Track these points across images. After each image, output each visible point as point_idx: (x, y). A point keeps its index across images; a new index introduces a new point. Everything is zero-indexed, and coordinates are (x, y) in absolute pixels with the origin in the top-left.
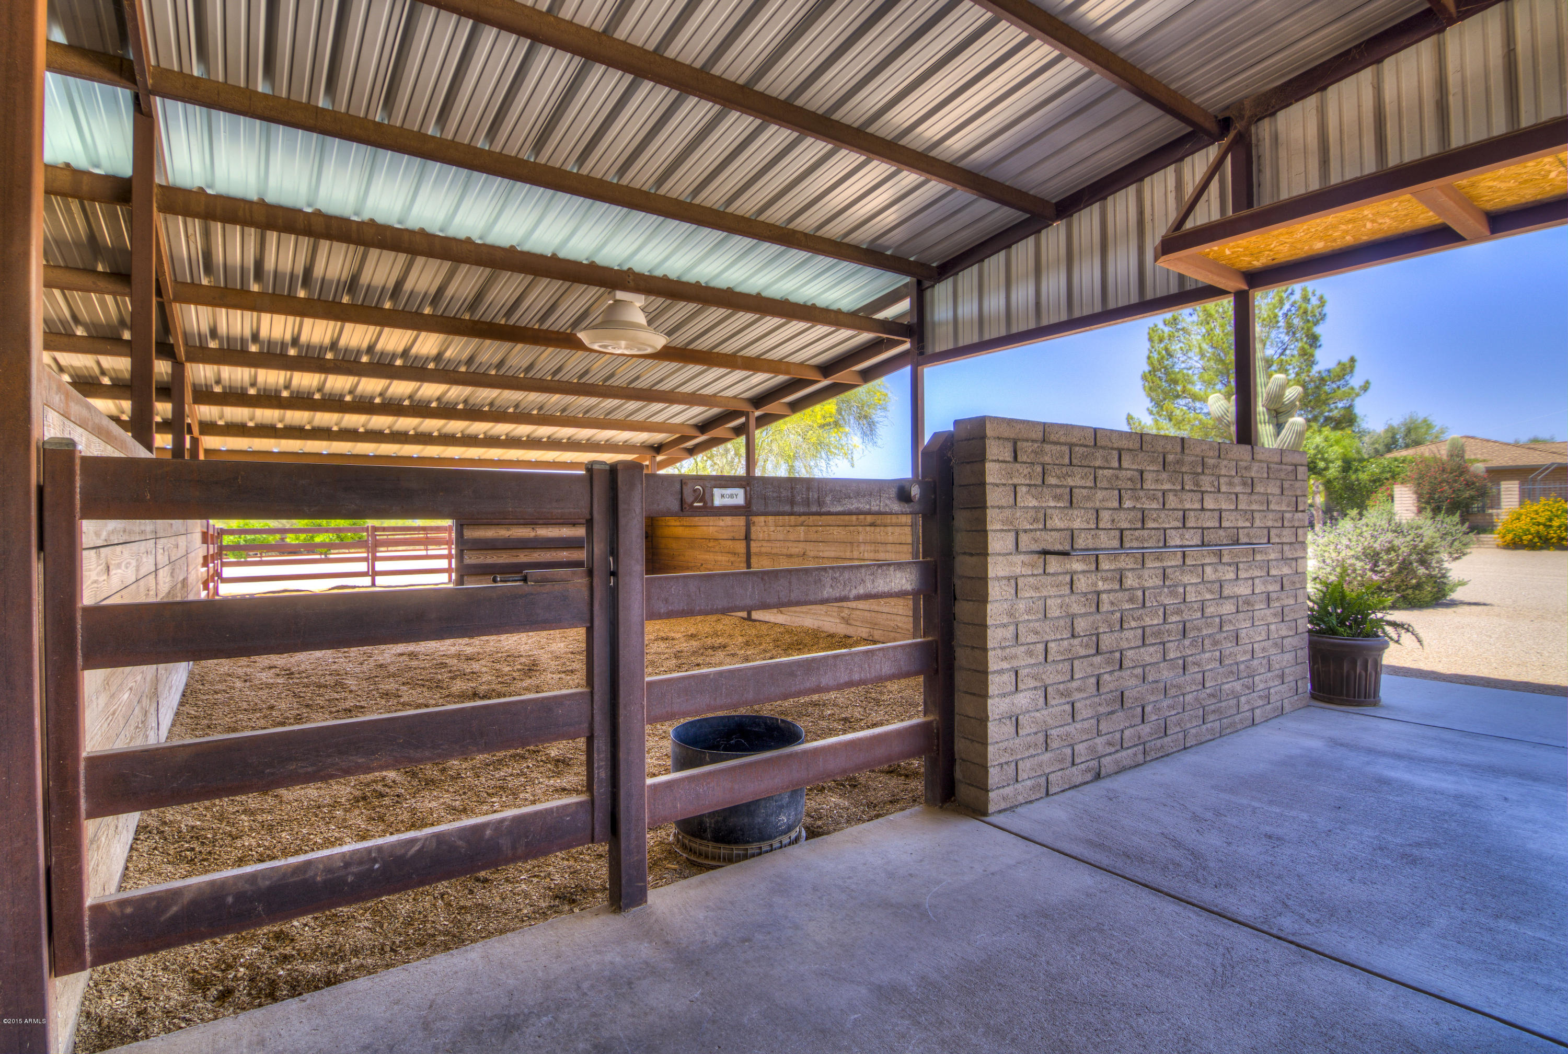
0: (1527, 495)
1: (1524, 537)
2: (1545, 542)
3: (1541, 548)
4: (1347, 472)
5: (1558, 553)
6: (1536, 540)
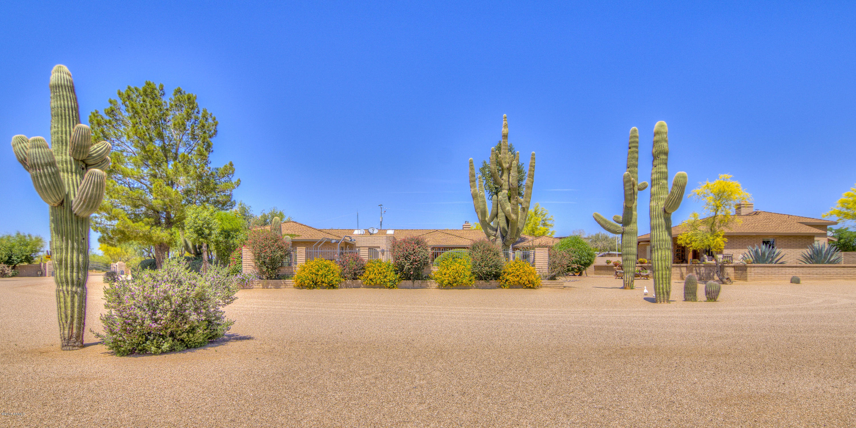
0: (309, 256)
1: (306, 281)
2: (315, 284)
3: (314, 288)
4: (227, 238)
5: (321, 290)
6: (311, 283)
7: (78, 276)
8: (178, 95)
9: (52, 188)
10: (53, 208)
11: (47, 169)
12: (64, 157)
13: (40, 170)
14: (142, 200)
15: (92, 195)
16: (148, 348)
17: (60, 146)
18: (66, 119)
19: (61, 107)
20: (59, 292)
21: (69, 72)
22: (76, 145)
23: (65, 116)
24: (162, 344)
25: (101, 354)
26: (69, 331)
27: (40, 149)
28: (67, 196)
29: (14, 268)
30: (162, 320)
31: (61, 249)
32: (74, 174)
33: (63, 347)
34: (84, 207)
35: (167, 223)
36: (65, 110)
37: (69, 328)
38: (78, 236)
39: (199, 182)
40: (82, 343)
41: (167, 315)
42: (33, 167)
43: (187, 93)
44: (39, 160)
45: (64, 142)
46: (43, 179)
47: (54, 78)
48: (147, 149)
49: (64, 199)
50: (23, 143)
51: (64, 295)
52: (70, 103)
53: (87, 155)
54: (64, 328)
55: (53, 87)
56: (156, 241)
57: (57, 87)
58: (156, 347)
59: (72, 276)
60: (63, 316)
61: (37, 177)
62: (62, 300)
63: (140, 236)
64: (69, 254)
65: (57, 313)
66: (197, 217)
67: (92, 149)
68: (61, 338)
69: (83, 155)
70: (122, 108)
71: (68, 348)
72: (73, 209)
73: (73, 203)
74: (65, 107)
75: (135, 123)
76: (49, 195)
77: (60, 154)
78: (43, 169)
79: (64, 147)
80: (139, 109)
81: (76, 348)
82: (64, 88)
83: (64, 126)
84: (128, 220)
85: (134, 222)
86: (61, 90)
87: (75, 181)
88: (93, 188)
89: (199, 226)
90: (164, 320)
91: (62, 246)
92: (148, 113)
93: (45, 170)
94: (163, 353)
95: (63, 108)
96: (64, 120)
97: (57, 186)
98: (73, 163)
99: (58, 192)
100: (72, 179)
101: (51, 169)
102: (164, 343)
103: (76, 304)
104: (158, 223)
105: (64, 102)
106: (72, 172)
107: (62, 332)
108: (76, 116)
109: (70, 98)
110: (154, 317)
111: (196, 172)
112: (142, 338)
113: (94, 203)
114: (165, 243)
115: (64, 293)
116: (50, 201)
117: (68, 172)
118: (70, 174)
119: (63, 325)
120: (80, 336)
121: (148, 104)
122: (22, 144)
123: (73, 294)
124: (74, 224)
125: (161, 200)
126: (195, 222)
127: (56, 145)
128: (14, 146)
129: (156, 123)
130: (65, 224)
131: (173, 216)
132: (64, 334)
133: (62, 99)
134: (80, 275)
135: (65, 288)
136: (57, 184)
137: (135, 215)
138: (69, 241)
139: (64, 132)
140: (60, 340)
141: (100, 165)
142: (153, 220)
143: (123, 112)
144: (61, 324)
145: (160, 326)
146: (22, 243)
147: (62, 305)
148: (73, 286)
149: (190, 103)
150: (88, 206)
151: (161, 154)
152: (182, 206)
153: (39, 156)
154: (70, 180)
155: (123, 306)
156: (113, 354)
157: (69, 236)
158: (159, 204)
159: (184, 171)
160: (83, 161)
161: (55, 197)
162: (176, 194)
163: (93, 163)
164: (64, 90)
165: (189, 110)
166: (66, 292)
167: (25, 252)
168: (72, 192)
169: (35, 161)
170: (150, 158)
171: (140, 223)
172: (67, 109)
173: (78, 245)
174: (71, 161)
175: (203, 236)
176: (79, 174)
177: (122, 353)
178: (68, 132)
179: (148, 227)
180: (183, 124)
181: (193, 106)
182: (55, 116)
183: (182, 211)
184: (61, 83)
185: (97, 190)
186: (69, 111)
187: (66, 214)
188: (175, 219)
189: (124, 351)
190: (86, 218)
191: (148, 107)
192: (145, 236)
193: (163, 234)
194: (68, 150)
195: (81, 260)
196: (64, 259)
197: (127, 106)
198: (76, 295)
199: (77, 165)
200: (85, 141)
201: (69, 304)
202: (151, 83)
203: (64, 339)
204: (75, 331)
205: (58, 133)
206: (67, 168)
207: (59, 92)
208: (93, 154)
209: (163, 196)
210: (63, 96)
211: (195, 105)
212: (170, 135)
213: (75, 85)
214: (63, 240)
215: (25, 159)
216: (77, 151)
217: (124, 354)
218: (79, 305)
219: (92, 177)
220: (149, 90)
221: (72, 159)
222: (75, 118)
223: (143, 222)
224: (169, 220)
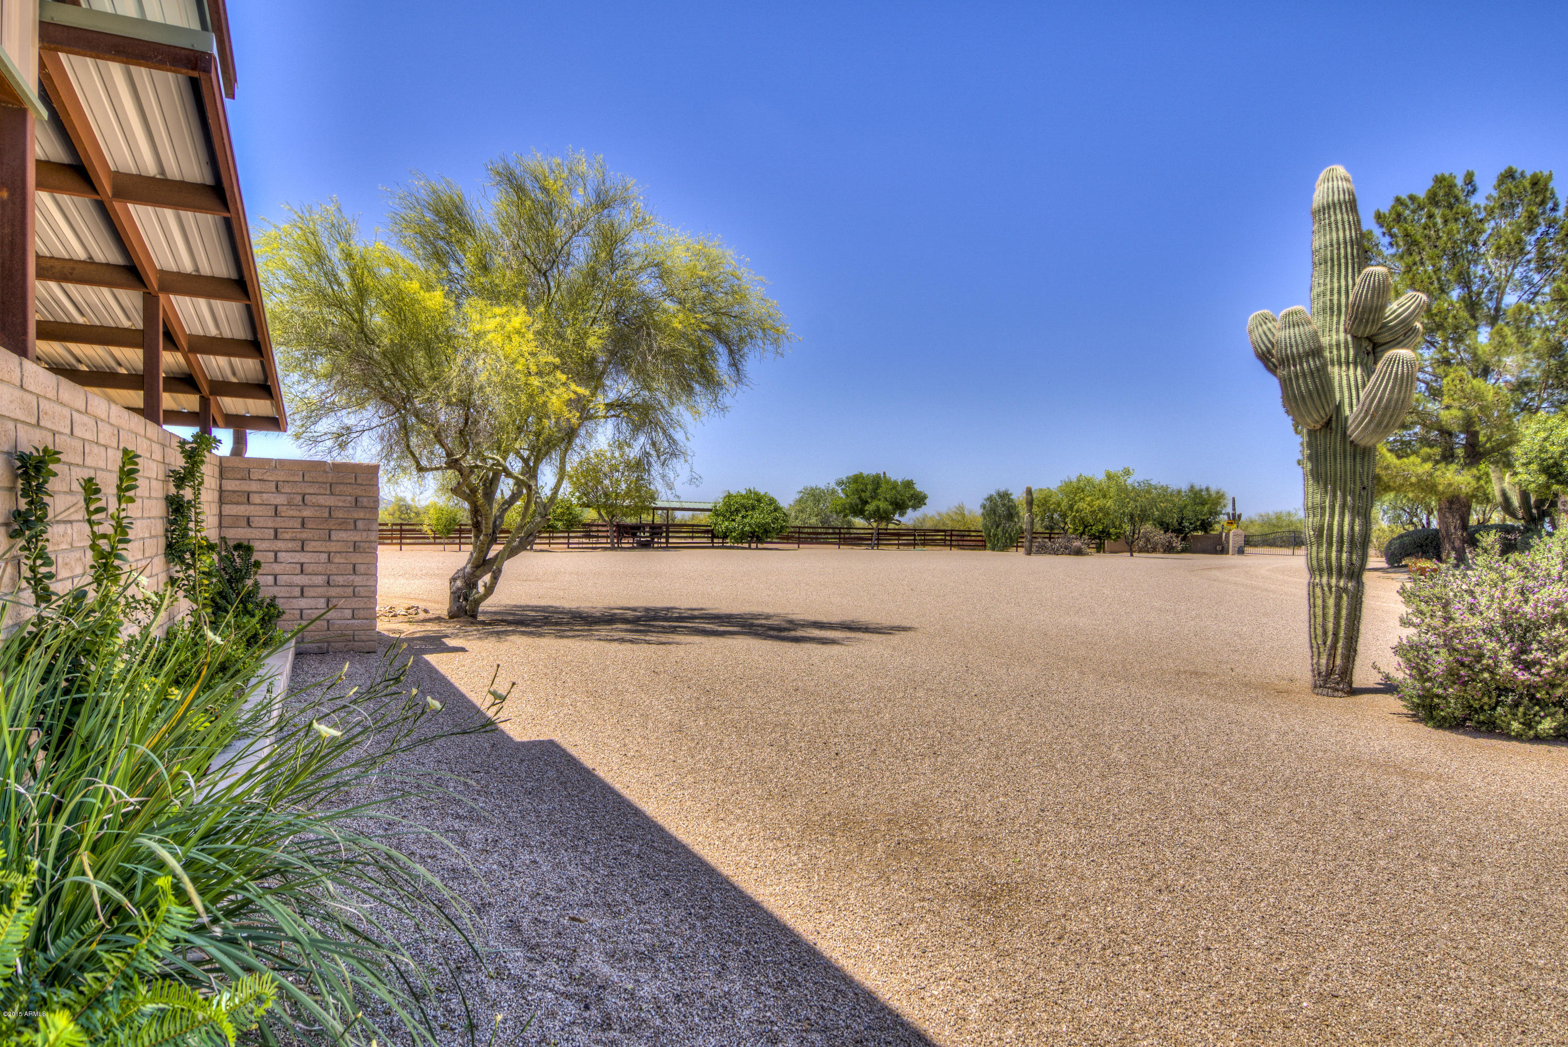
7: (1350, 559)
8: (1510, 184)
9: (1315, 396)
10: (1312, 433)
11: (1308, 362)
12: (1335, 337)
13: (1295, 366)
14: (1418, 413)
15: (1389, 400)
16: (1504, 722)
17: (1328, 319)
18: (1339, 265)
19: (1332, 245)
20: (1314, 587)
21: (1348, 175)
22: (1360, 309)
23: (1339, 259)
24: (1537, 718)
25: (1391, 716)
26: (1328, 660)
27: (1296, 328)
28: (1339, 408)
29: (1184, 539)
30: (1542, 666)
31: (1323, 509)
32: (1351, 366)
33: (1315, 687)
34: (1372, 426)
35: (1468, 456)
36: (1339, 249)
37: (1329, 655)
38: (1355, 483)
39: (1552, 361)
40: (1351, 686)
41: (1560, 657)
42: (1285, 361)
43: (1528, 175)
44: (1294, 349)
45: (1335, 308)
46: (1301, 381)
47: (1320, 194)
48: (1434, 311)
49: (1331, 417)
50: (1265, 323)
51: (1323, 594)
52: (1347, 233)
53: (1379, 325)
54: (1319, 653)
55: (1319, 211)
56: (1443, 493)
57: (1327, 208)
58: (1520, 723)
59: (1339, 559)
60: (1319, 631)
61: (1290, 379)
62: (1319, 602)
63: (1412, 484)
64: (1336, 518)
65: (1307, 625)
66: (1545, 439)
67: (1388, 311)
68: (1313, 671)
69: (1372, 326)
70: (1382, 242)
71: (1325, 692)
72: (1348, 432)
73: (1350, 421)
74: (1338, 243)
75: (1411, 263)
76: (1308, 409)
77: (1327, 333)
78: (1301, 365)
79: (1335, 319)
80: (1418, 235)
81: (1340, 694)
82: (1338, 207)
83: (1335, 280)
84: (1388, 455)
85: (1399, 457)
86: (1332, 213)
87: (1352, 379)
88: (1393, 388)
89: (1551, 458)
90: (1548, 666)
91: (1324, 502)
92: (1439, 238)
93: (1305, 365)
94: (1538, 739)
95: (1335, 246)
96: (1336, 268)
97: (1324, 391)
98: (1351, 346)
99: (1324, 401)
100: (1348, 376)
101: (1315, 362)
102: (1542, 718)
103: (1344, 612)
104: (1448, 457)
105: (1338, 234)
106: (1348, 364)
107: (1315, 661)
108: (1358, 254)
109: (1349, 222)
110: (1524, 657)
111: (1548, 340)
112: (1490, 698)
113: (1391, 416)
114: (1462, 496)
115: (1323, 590)
116: (1309, 421)
117: (1340, 364)
118: (1344, 368)
119: (1318, 648)
120: (1347, 672)
121: (1439, 220)
122: (1264, 327)
123: (1340, 591)
124: (1348, 461)
125: (1460, 408)
126: (1542, 450)
127: (1321, 318)
128: (1250, 332)
129: (1455, 254)
130: (1332, 461)
131: (1482, 439)
132: (1318, 663)
133: (1334, 229)
134: (1354, 557)
135: (1325, 580)
136: (1323, 387)
137: (1403, 443)
138: (1339, 493)
139: (1335, 291)
140: (1310, 673)
141: (1402, 341)
142: (1439, 449)
143: (1384, 249)
144: (1315, 645)
145: (1537, 679)
146: (1198, 501)
147: (1319, 611)
148: (1340, 578)
149: (1536, 193)
150: (1379, 424)
151: (1464, 314)
152: (1509, 416)
153: (1296, 341)
154: (1344, 378)
155: (1454, 627)
156: (1416, 718)
157: (1338, 482)
158: (1456, 416)
159: (1519, 342)
160: (1369, 339)
161: (1318, 412)
162: (1496, 393)
163: (1388, 339)
164: (1338, 211)
165: (1534, 209)
166: (1326, 588)
167: (1201, 514)
168: (1346, 401)
169: (1289, 351)
170: (1440, 327)
171: (1413, 458)
172: (1342, 246)
173: (1354, 500)
174: (1346, 342)
175: (1561, 478)
176: (1361, 365)
177: (1439, 721)
178: (1343, 288)
179: (1428, 466)
180: (1519, 241)
181: (1544, 197)
182: (1320, 264)
183: (1509, 428)
184: (1333, 200)
185: (1400, 392)
186: (1346, 248)
187: (1335, 443)
188: (1488, 445)
189: (1443, 717)
190: (1370, 449)
191: (1440, 225)
192: (1422, 483)
193: (1459, 478)
194: (1342, 322)
195: (1357, 528)
196: (1326, 528)
197: (1392, 236)
198: (1344, 595)
199: (1357, 347)
200: (1378, 298)
201: (1331, 611)
202: (1447, 175)
203: (1319, 674)
204: (1338, 661)
205: (1324, 295)
206: (1339, 356)
207: (1330, 217)
208: (1391, 321)
209: (1465, 401)
210: (1336, 223)
211: (1548, 194)
212: (1487, 271)
213: (1357, 197)
214: (1326, 492)
215: (1269, 351)
216: (1361, 320)
217: (1446, 724)
218: (1349, 614)
219: (1393, 367)
220: (1441, 193)
221: (1349, 338)
222: (1356, 260)
223: (1418, 456)
224: (1474, 448)
